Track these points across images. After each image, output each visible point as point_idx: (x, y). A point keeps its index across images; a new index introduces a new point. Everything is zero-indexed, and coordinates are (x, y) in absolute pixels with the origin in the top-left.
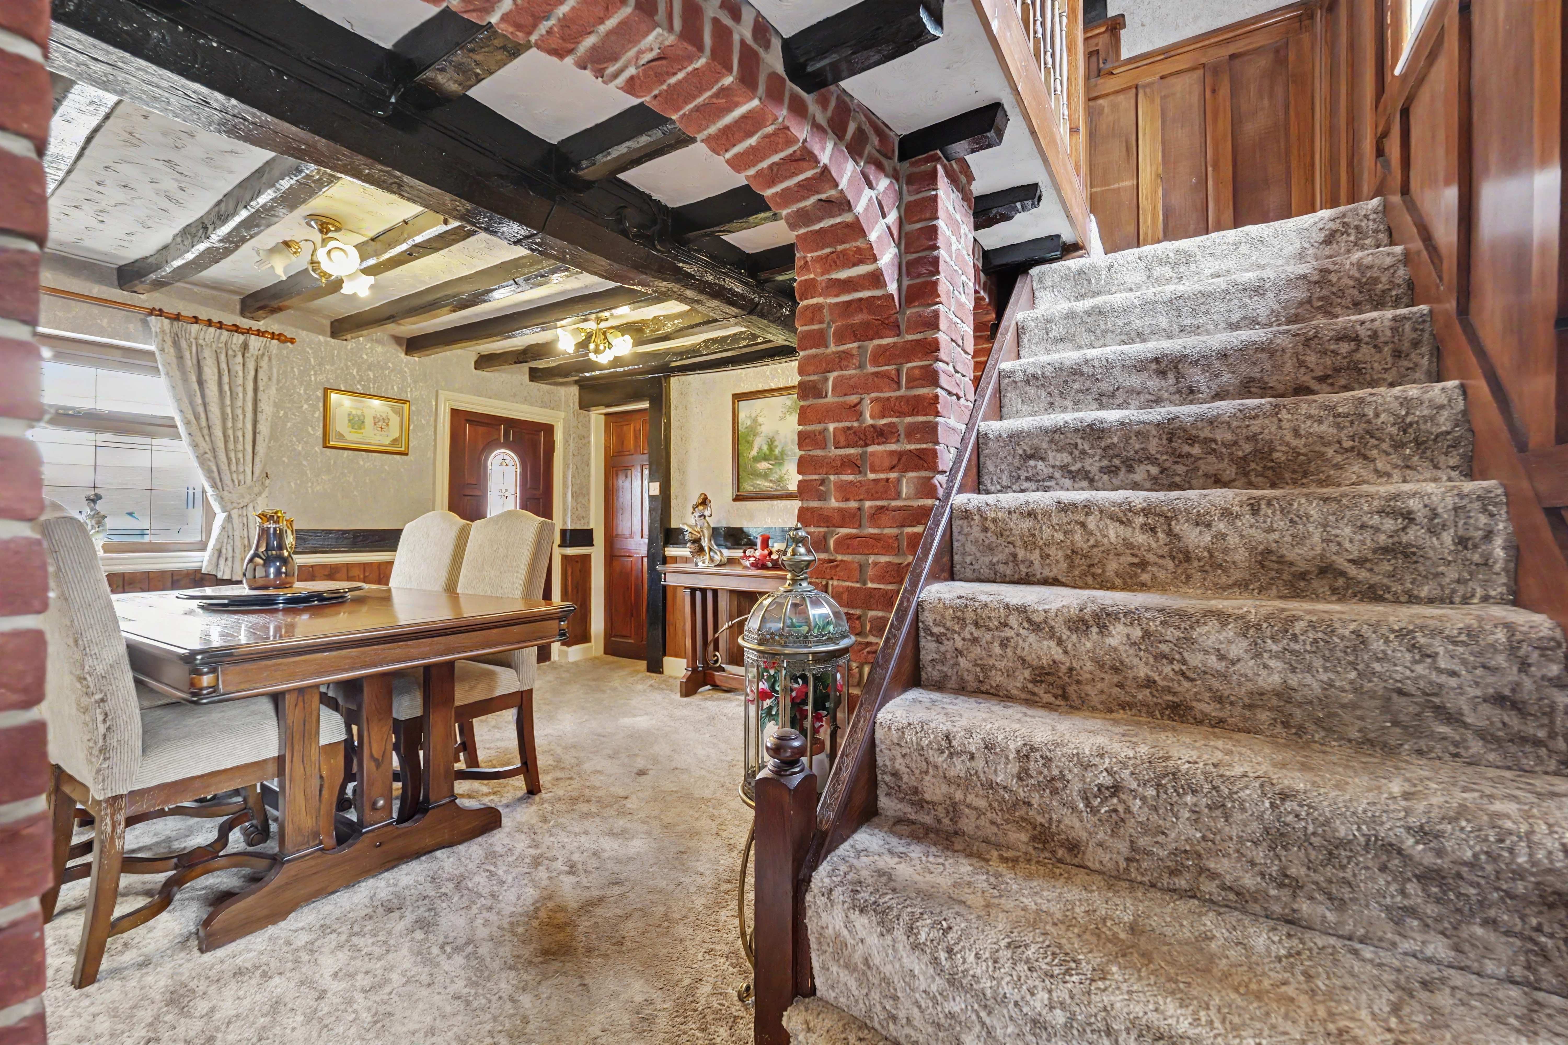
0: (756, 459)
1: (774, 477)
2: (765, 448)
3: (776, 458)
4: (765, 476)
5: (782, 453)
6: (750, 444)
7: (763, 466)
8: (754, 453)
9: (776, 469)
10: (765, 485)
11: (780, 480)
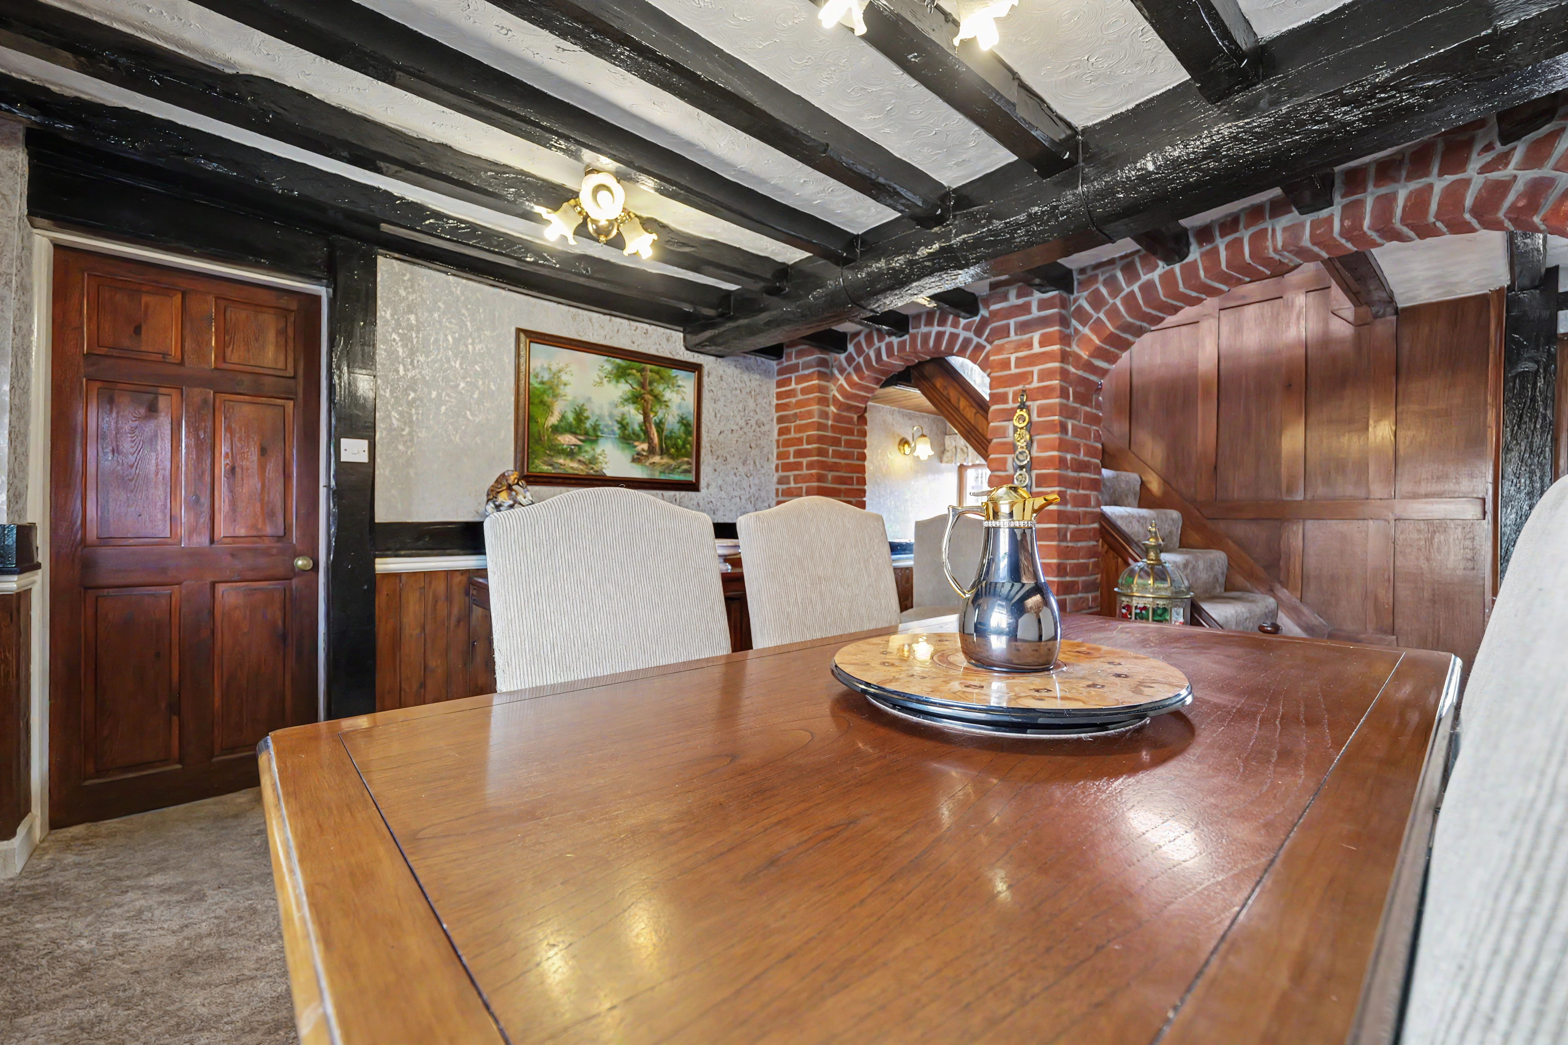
0: (556, 429)
1: (585, 457)
2: (571, 417)
3: (586, 433)
4: (571, 454)
5: (595, 428)
6: (548, 408)
7: (567, 440)
8: (554, 420)
9: (587, 447)
10: (571, 466)
11: (593, 460)
